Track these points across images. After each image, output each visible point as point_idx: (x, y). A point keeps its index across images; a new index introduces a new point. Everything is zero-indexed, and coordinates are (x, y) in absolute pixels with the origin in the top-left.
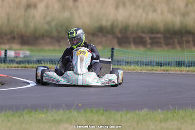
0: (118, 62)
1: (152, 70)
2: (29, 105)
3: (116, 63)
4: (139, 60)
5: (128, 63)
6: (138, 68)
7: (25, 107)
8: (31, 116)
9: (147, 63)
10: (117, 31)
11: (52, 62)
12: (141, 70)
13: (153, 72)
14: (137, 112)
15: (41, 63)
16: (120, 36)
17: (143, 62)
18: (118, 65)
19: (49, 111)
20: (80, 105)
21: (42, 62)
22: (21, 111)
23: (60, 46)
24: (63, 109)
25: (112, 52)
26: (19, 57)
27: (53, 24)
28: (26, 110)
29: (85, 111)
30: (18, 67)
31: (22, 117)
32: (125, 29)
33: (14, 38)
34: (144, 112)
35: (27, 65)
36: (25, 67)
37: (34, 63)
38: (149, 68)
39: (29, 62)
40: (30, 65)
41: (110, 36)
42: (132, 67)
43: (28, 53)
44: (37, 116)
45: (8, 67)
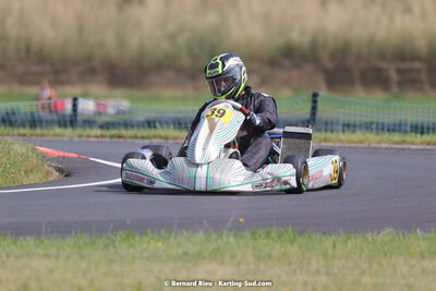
0: (326, 124)
1: (403, 142)
2: (128, 222)
3: (324, 127)
4: (375, 120)
5: (348, 126)
6: (372, 138)
7: (120, 226)
8: (132, 246)
9: (392, 127)
10: (324, 55)
11: (180, 124)
12: (379, 142)
13: (405, 146)
14: (369, 236)
15: (155, 127)
16: (330, 65)
17: (383, 124)
18: (326, 131)
19: (174, 234)
20: (242, 220)
21: (158, 125)
22: (110, 235)
23: (196, 88)
24: (206, 231)
25: (315, 102)
26: (106, 114)
27: (182, 39)
28: (120, 233)
29: (253, 233)
30: (102, 136)
31: (111, 249)
32: (342, 51)
33: (93, 71)
34: (385, 236)
35: (123, 132)
36: (120, 137)
37: (138, 126)
38: (396, 137)
39: (127, 125)
40: (131, 132)
41: (309, 68)
42: (358, 136)
43: (125, 104)
44: (145, 245)
45: (80, 136)
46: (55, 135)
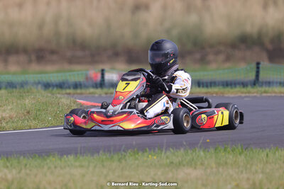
2: (134, 144)
7: (129, 147)
8: (137, 159)
10: (266, 40)
20: (208, 141)
22: (123, 153)
28: (130, 151)
29: (216, 149)
44: (145, 159)
45: (106, 94)
46: (90, 93)
